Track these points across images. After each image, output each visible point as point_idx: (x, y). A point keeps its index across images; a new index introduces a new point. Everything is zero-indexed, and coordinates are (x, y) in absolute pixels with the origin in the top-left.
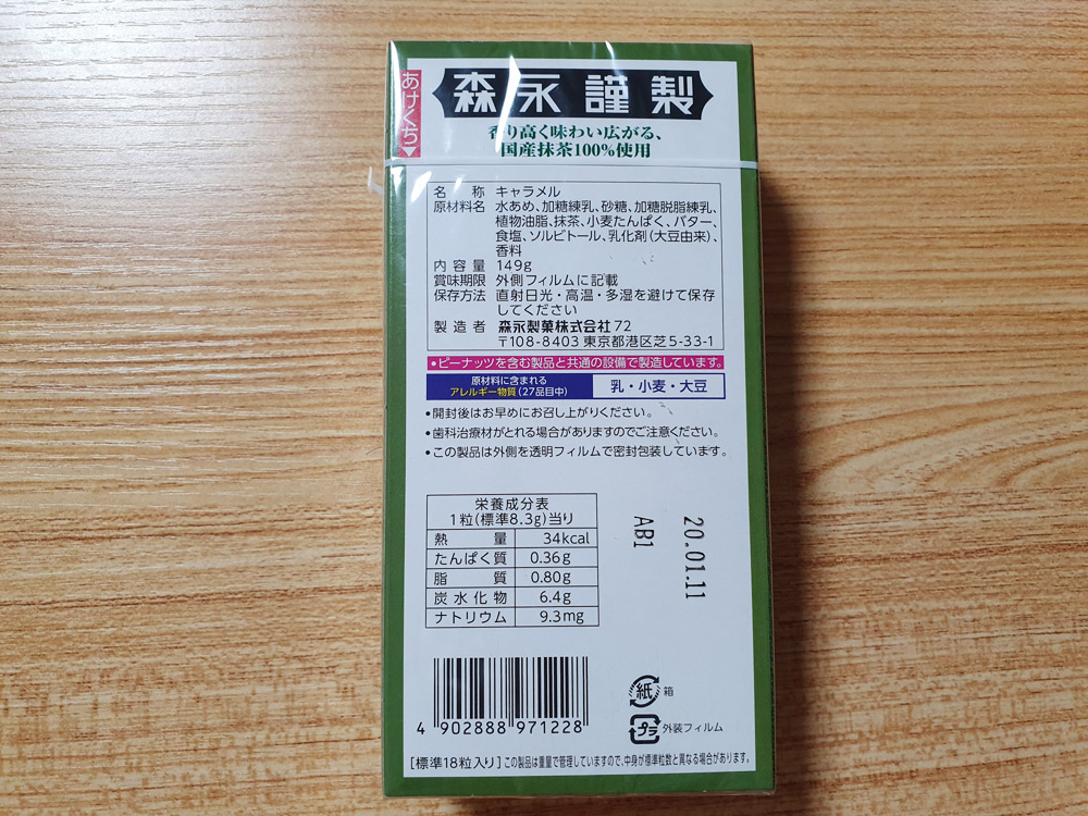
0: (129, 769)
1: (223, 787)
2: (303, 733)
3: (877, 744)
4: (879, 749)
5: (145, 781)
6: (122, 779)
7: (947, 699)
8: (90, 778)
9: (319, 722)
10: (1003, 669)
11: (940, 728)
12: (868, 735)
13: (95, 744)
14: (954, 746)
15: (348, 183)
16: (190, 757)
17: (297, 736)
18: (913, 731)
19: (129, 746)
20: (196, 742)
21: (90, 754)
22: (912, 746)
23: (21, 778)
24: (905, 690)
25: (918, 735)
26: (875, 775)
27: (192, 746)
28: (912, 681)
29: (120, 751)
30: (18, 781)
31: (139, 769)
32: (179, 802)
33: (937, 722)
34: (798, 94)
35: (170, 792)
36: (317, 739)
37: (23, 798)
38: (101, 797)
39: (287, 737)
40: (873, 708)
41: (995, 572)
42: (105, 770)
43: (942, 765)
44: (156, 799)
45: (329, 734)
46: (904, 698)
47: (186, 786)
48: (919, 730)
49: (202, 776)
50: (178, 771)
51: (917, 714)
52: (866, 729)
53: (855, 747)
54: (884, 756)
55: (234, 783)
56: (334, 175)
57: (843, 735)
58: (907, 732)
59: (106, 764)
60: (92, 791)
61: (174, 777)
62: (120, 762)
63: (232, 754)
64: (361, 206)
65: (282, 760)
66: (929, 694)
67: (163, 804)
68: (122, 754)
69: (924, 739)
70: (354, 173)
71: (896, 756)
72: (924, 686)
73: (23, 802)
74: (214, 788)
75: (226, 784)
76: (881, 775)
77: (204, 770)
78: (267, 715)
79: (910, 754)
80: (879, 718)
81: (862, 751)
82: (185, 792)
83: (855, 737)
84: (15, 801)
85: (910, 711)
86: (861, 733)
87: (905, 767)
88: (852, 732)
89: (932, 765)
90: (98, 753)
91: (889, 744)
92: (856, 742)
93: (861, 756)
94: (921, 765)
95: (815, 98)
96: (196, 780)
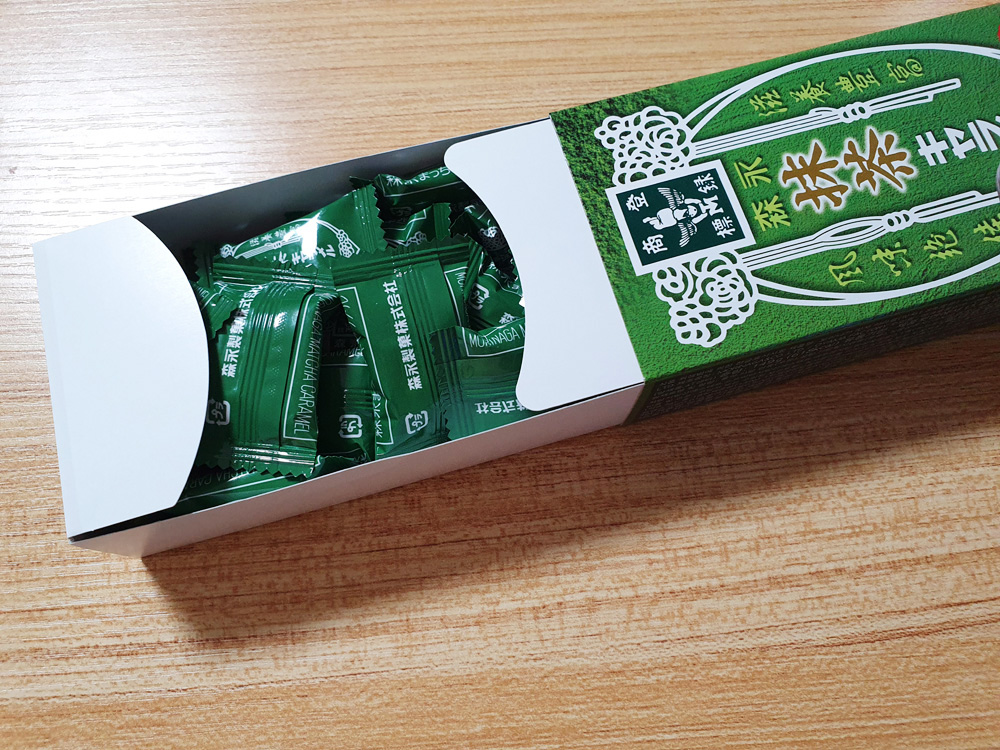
0: (221, 578)
1: (304, 594)
2: (375, 542)
3: (891, 534)
4: (894, 538)
5: (235, 589)
6: (216, 587)
7: (948, 492)
8: (188, 588)
9: (389, 532)
10: (994, 465)
11: (946, 519)
12: (882, 526)
13: (192, 558)
14: (963, 534)
15: (402, 113)
16: (275, 567)
17: (370, 545)
18: (921, 521)
19: (221, 559)
20: (280, 553)
21: (188, 566)
22: (924, 535)
23: (126, 589)
24: (908, 486)
25: (928, 525)
26: (894, 562)
27: (276, 557)
28: (913, 477)
29: (213, 563)
30: (123, 591)
31: (230, 578)
32: (265, 608)
33: (942, 513)
34: (749, 38)
35: (257, 598)
36: (388, 546)
37: (126, 607)
38: (197, 604)
39: (360, 546)
40: (882, 502)
41: (971, 383)
42: (200, 580)
43: (954, 551)
44: (245, 605)
45: (398, 542)
46: (909, 493)
47: (271, 593)
48: (927, 520)
49: (285, 584)
50: (264, 580)
51: (923, 506)
52: (879, 521)
53: (871, 537)
54: (899, 544)
55: (313, 589)
56: (391, 108)
57: (860, 527)
58: (917, 522)
59: (201, 574)
60: (189, 599)
61: (261, 586)
62: (214, 573)
63: (312, 563)
64: (412, 129)
65: (356, 567)
66: (931, 488)
67: (251, 609)
68: (215, 566)
69: (933, 528)
70: (406, 107)
71: (910, 544)
72: (925, 482)
73: (127, 610)
74: (296, 594)
75: (306, 591)
76: (899, 561)
77: (287, 578)
78: (343, 528)
79: (923, 542)
80: (889, 511)
81: (879, 541)
82: (270, 599)
83: (871, 528)
84: (120, 610)
85: (916, 504)
86: (874, 525)
87: (920, 554)
88: (867, 524)
89: (945, 551)
90: (195, 565)
91: (903, 533)
92: (871, 533)
93: (878, 545)
94: (935, 551)
95: (763, 40)
96: (280, 588)
